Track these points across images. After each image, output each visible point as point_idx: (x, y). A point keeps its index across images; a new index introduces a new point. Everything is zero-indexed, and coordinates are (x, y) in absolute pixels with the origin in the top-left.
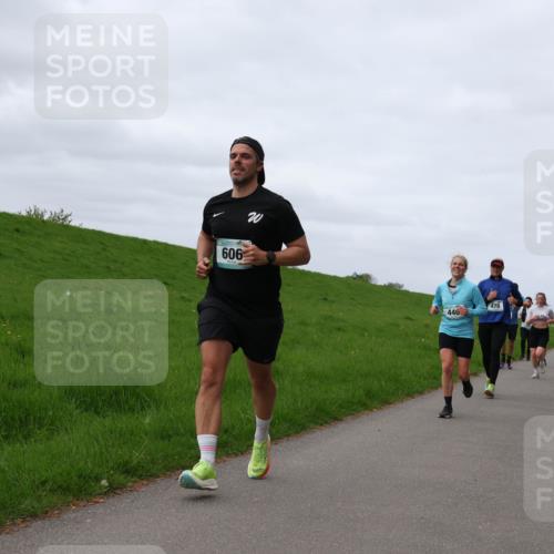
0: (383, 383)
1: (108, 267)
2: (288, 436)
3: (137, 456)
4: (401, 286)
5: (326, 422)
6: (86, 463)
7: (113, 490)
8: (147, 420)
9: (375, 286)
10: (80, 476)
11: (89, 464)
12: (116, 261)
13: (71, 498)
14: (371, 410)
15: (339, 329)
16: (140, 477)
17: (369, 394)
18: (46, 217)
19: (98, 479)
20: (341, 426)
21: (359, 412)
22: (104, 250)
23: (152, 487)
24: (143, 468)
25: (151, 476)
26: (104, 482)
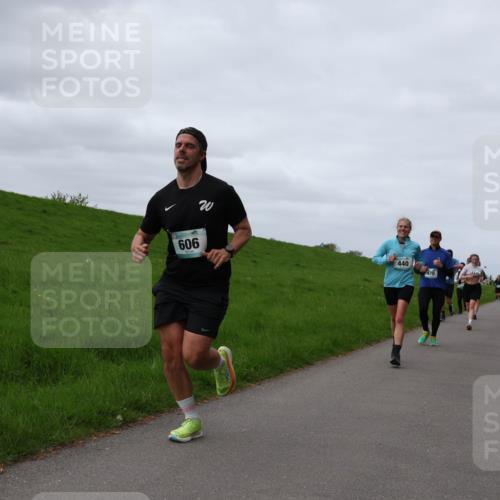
0: (347, 334)
1: (119, 241)
2: (269, 378)
3: (145, 395)
4: (360, 254)
5: (301, 366)
6: (104, 401)
7: (127, 423)
8: (154, 366)
9: (339, 253)
10: (100, 413)
11: (107, 403)
13: (92, 430)
14: (337, 356)
15: (310, 290)
16: (149, 413)
17: (335, 343)
18: (68, 200)
19: (114, 415)
20: (313, 369)
21: (327, 358)
22: (115, 226)
23: (158, 421)
24: (151, 405)
25: (157, 411)
26: (119, 417)
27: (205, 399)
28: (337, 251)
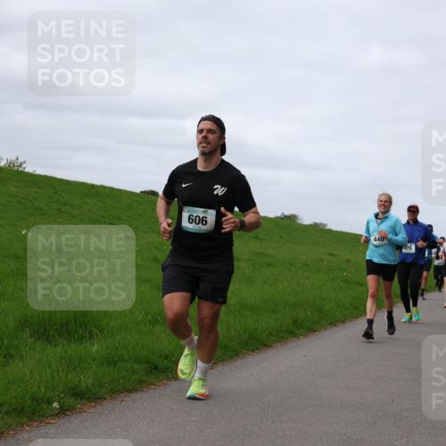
0: (309, 313)
1: (59, 210)
2: (223, 361)
3: (85, 381)
4: (324, 226)
5: (257, 349)
6: (39, 387)
7: (64, 411)
8: (95, 348)
9: (301, 224)
10: (33, 400)
11: (42, 388)
12: (66, 204)
13: (25, 420)
14: (298, 337)
15: (269, 265)
16: (89, 400)
17: (296, 323)
18: (3, 164)
19: (50, 402)
20: (271, 352)
21: (287, 339)
22: (55, 193)
23: (99, 409)
24: (90, 390)
25: (98, 398)
26: (55, 405)
27: (152, 384)
28: (299, 222)
